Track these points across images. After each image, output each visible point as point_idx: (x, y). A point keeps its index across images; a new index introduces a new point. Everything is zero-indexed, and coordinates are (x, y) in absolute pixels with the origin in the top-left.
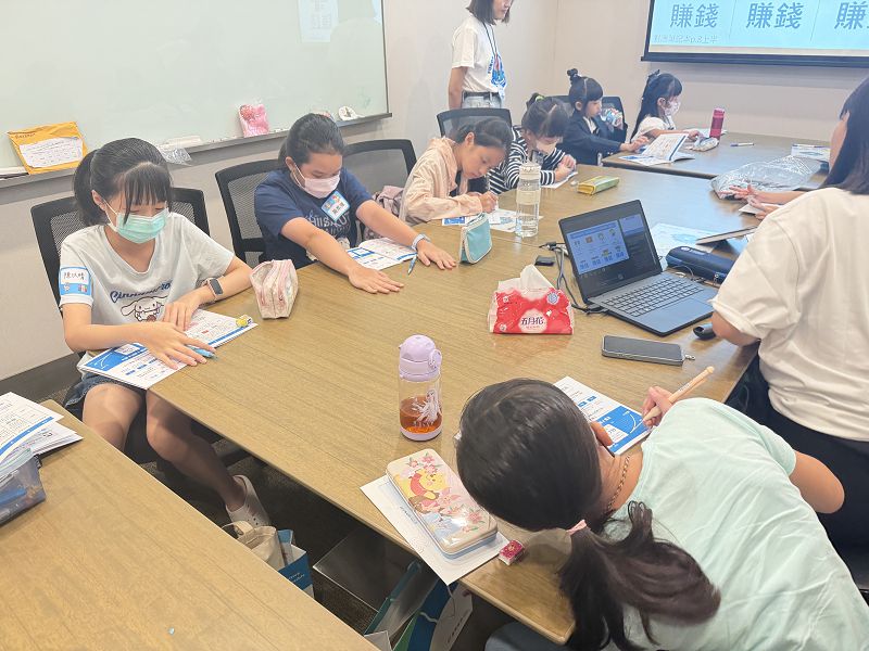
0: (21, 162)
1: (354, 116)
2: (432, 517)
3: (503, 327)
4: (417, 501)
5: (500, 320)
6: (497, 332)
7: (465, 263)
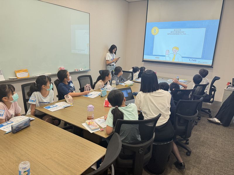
0: (16, 76)
1: (83, 70)
2: (91, 126)
3: (106, 106)
4: (89, 124)
5: (105, 104)
6: (105, 106)
7: (101, 97)
